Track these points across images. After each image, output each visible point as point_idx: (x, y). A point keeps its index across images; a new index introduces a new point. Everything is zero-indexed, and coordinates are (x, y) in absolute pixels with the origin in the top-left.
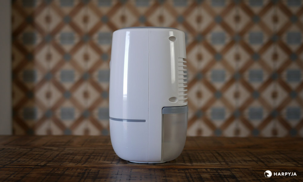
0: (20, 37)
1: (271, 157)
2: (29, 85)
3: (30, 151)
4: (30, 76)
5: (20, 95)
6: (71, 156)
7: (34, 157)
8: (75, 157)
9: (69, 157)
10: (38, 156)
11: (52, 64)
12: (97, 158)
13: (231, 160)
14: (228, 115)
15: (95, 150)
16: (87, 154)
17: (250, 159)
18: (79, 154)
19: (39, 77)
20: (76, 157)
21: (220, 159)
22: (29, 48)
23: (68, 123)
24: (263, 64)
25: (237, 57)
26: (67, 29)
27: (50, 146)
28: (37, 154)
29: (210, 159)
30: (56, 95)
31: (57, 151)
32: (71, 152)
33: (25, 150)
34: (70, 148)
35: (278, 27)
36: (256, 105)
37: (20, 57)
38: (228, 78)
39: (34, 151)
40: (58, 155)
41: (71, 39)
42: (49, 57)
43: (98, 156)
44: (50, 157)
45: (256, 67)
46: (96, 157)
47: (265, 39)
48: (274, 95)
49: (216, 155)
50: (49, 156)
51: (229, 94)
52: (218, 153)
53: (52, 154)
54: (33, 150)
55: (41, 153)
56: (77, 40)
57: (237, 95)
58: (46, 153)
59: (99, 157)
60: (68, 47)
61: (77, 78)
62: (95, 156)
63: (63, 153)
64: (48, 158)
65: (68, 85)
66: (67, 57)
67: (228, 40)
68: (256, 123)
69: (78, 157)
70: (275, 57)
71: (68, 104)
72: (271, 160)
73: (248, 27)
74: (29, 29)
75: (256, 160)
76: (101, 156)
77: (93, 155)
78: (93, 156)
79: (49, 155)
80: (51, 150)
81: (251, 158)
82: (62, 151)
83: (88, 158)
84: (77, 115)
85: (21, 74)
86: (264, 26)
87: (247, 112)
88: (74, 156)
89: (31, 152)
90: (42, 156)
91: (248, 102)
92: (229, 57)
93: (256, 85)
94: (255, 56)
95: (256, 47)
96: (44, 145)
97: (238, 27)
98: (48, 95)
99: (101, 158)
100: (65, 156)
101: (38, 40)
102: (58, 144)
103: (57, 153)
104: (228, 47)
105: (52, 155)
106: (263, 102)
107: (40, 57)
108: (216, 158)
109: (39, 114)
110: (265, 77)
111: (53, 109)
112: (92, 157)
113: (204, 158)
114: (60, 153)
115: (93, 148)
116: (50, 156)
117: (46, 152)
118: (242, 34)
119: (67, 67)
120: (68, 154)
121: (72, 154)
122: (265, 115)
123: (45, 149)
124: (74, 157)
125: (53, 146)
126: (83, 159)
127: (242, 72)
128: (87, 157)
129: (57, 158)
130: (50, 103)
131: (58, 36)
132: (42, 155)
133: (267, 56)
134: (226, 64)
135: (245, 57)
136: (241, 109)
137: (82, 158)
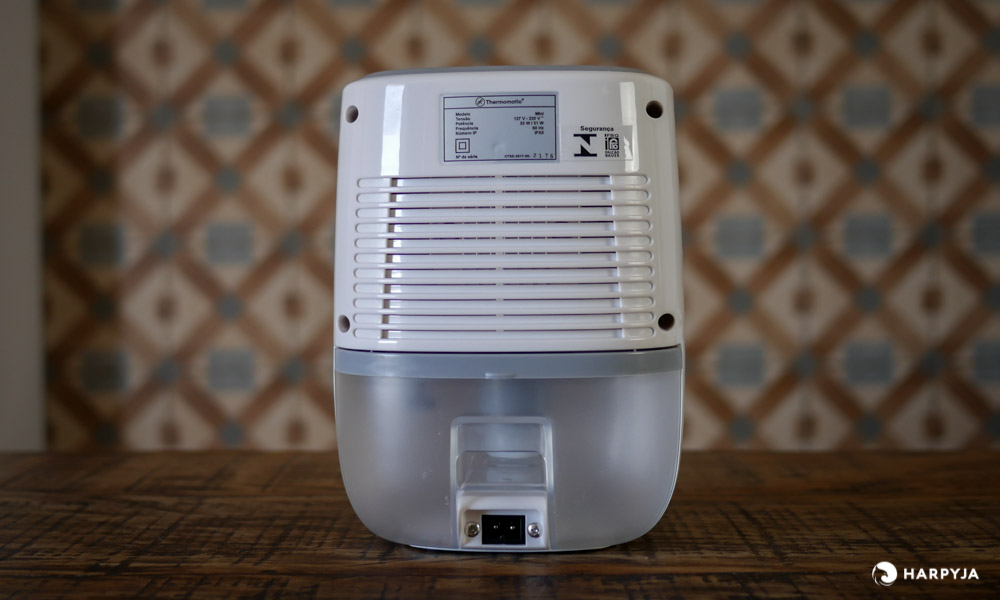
0: (70, 112)
1: (938, 527)
2: (101, 277)
3: (79, 511)
4: (105, 244)
5: (71, 308)
6: (222, 529)
7: (88, 533)
8: (235, 535)
9: (215, 532)
10: (102, 529)
11: (176, 205)
12: (312, 538)
13: (792, 540)
14: (773, 370)
15: (307, 504)
16: (277, 522)
17: (863, 536)
18: (249, 522)
19: (133, 247)
20: (238, 534)
21: (755, 536)
22: (100, 150)
23: (233, 402)
24: (892, 195)
25: (805, 174)
26: (226, 86)
27: (149, 491)
28: (101, 524)
29: (716, 536)
30: (193, 307)
31: (173, 509)
32: (223, 513)
33: (64, 507)
34: (218, 501)
35: (941, 68)
36: (869, 333)
37: (68, 181)
38: (772, 242)
39: (92, 512)
40: (175, 525)
41: (241, 117)
42: (166, 180)
43: (317, 528)
44: (145, 536)
45: (868, 204)
46: (309, 533)
47: (899, 111)
48: (932, 300)
49: (740, 519)
50: (144, 531)
51: (777, 299)
52: (746, 514)
53: (153, 523)
54: (90, 508)
55: (114, 519)
56: (259, 122)
57: (803, 302)
58: (135, 519)
59: (322, 533)
60: (229, 147)
61: (261, 248)
62: (307, 528)
63: (192, 517)
64: (137, 538)
65: (230, 275)
66: (225, 178)
67: (770, 115)
68: (870, 395)
69: (245, 534)
70: (933, 170)
71: (230, 339)
72: (940, 538)
73: (840, 69)
74: (96, 87)
75: (885, 538)
76: (329, 530)
77: (300, 523)
78: (300, 528)
79: (143, 527)
80: (154, 506)
81: (865, 531)
82: (192, 511)
83: (282, 538)
84: (263, 373)
85: (72, 241)
86: (891, 67)
87: (838, 358)
88: (230, 530)
89: (80, 515)
90: (118, 531)
91: (843, 325)
92: (777, 171)
93: (869, 267)
94: (865, 170)
95: (868, 139)
96: (128, 489)
97: (804, 72)
98: (166, 309)
99: (325, 536)
100: (202, 531)
101: (131, 123)
102: (180, 483)
103: (173, 517)
104: (773, 138)
105: (152, 527)
106: (893, 322)
107: (138, 180)
108: (740, 533)
109: (136, 373)
110: (901, 240)
111: (183, 356)
112: (295, 532)
113: (697, 533)
114: (182, 519)
115: (303, 499)
116: (148, 529)
117: (136, 514)
118: (818, 93)
119: (229, 212)
120: (210, 523)
121: (223, 522)
122: (901, 367)
123: (133, 504)
124: (231, 534)
125: (162, 491)
126: (262, 541)
127: (819, 221)
128: (280, 532)
129: (171, 536)
130: (172, 335)
131: (195, 111)
132: (117, 525)
133: (906, 169)
134: (764, 197)
135: (830, 171)
136: (820, 350)
137: (259, 537)
